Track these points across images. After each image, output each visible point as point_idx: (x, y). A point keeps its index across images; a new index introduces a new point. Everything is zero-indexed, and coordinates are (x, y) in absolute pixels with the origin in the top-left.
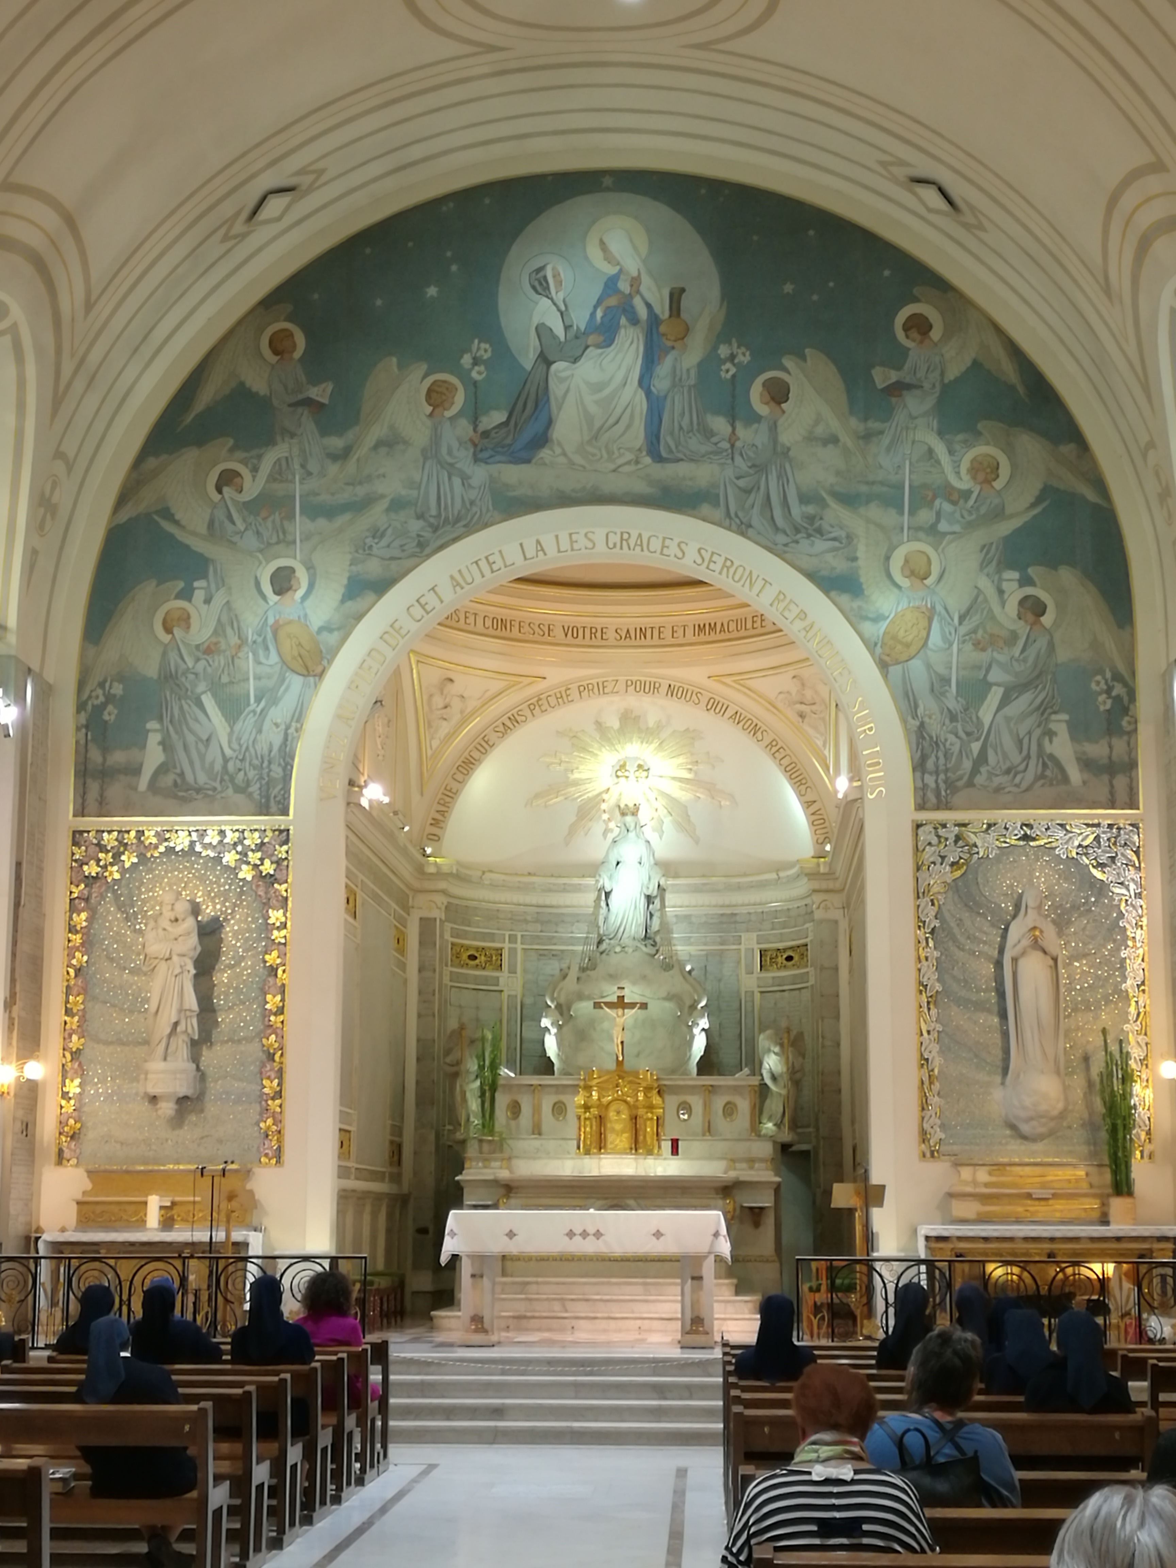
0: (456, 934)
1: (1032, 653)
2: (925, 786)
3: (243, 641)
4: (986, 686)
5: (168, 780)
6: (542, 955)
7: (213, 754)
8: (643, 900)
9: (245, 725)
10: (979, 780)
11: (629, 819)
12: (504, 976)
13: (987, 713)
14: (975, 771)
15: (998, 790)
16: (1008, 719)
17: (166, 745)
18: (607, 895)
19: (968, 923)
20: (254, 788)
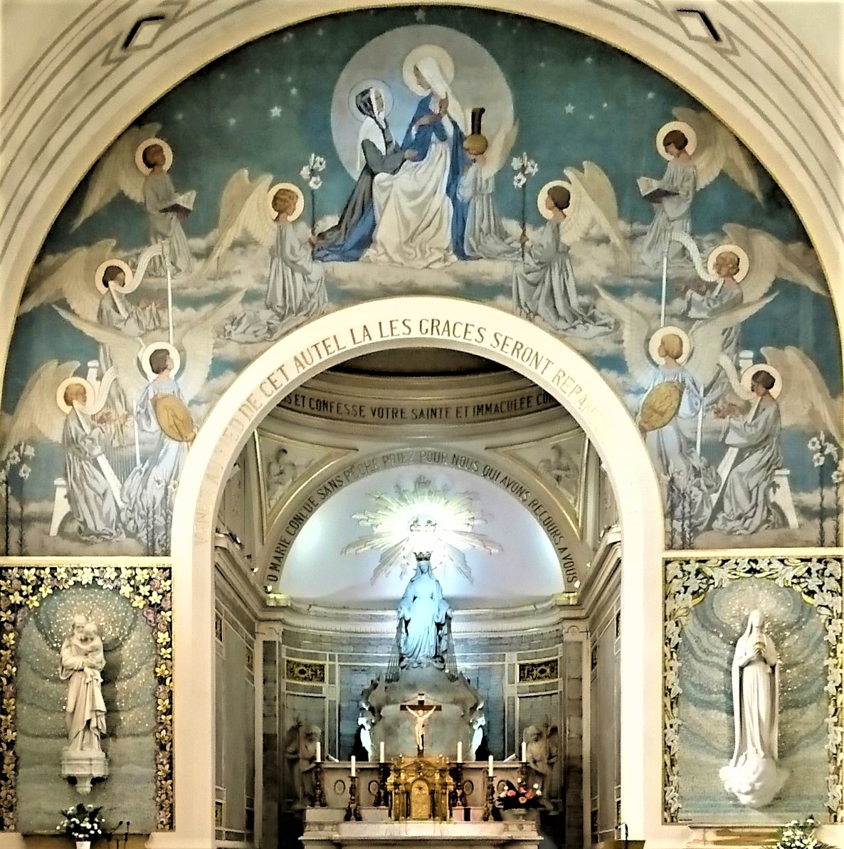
0: (290, 654)
1: (761, 419)
2: (673, 530)
3: (129, 412)
4: (725, 447)
5: (73, 527)
6: (355, 670)
7: (108, 505)
8: (434, 627)
9: (134, 481)
10: (716, 524)
11: (423, 563)
12: (325, 686)
13: (724, 469)
14: (713, 518)
15: (731, 532)
16: (741, 475)
17: (70, 497)
18: (407, 623)
19: (704, 640)
20: (142, 534)
